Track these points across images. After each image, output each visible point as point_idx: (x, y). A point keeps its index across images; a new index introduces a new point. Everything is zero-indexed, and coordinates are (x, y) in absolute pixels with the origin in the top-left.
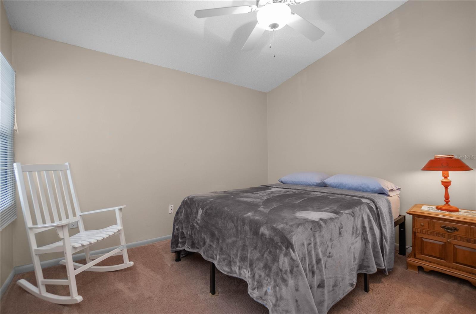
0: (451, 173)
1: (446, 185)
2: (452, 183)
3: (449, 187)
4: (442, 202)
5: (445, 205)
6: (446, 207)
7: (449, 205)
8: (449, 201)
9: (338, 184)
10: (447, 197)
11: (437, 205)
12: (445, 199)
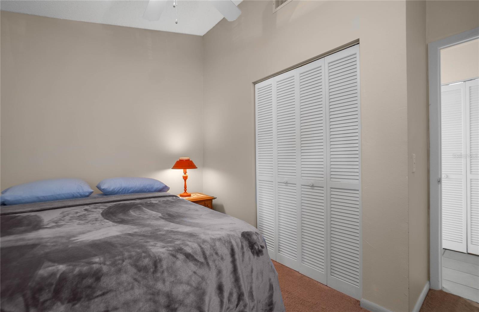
0: (188, 170)
1: (185, 178)
2: (188, 177)
3: (187, 180)
4: (183, 191)
5: (184, 193)
6: (185, 194)
7: (186, 193)
8: (186, 190)
9: (116, 188)
10: (185, 187)
11: (179, 194)
12: (184, 189)
